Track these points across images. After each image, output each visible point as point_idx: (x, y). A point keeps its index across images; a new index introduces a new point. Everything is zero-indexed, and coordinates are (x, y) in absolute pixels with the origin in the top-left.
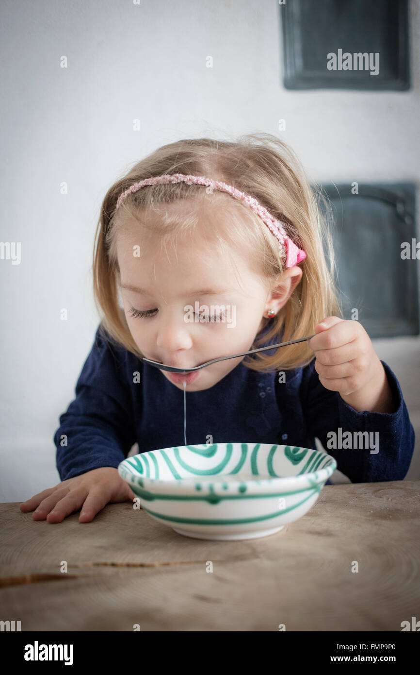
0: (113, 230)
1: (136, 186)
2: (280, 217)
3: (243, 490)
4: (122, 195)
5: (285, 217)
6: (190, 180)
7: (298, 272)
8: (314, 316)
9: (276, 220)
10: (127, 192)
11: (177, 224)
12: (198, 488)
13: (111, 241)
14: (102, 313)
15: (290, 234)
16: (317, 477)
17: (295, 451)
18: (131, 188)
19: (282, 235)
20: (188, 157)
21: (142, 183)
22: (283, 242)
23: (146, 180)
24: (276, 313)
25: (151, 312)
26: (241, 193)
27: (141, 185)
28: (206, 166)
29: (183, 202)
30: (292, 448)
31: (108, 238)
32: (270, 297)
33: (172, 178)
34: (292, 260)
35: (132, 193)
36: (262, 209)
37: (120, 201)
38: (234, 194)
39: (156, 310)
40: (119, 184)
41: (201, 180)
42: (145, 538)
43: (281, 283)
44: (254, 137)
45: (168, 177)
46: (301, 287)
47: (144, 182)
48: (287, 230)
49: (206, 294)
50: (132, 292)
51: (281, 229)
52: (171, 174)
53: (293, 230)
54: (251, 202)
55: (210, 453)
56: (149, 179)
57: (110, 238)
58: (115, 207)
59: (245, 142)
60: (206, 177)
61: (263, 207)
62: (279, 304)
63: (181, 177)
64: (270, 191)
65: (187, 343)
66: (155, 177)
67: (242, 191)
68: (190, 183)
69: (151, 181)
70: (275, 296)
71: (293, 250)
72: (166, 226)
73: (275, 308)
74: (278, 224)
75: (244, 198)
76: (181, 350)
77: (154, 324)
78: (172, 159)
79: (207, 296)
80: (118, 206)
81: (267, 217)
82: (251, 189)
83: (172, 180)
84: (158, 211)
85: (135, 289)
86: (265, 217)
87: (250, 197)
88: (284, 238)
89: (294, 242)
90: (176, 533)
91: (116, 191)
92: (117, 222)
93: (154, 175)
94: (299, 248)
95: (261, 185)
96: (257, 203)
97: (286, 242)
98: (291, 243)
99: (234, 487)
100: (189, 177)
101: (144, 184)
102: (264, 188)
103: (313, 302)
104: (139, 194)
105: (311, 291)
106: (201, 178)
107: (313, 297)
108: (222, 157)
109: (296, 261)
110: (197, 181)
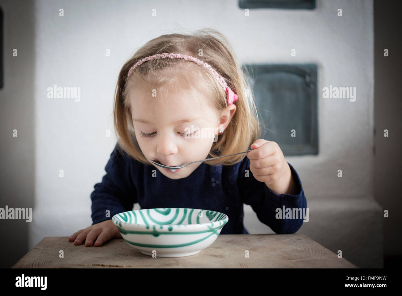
0: (126, 89)
1: (140, 62)
2: (224, 75)
3: (170, 229)
4: (132, 68)
5: (226, 75)
6: (172, 56)
7: (233, 107)
8: (243, 133)
9: (221, 77)
10: (135, 66)
11: (167, 81)
12: (148, 228)
13: (126, 95)
14: (119, 137)
15: (229, 85)
16: (213, 225)
17: (211, 213)
18: (137, 63)
19: (225, 85)
20: (169, 43)
21: (144, 60)
22: (225, 89)
23: (146, 58)
24: (222, 132)
25: (154, 134)
26: (201, 62)
27: (144, 61)
28: (180, 48)
29: (169, 68)
30: (210, 211)
31: (123, 94)
32: (219, 122)
33: (162, 55)
34: (231, 100)
35: (138, 66)
36: (212, 70)
37: (130, 72)
38: (197, 62)
39: (156, 132)
40: (129, 62)
41: (179, 56)
42: (124, 255)
43: (224, 114)
44: (203, 32)
45: (159, 55)
46: (235, 116)
47: (145, 59)
48: (227, 82)
49: (185, 122)
50: (142, 123)
51: (224, 82)
52: (161, 54)
53: (230, 82)
54: (207, 66)
55: (167, 213)
56: (148, 57)
57: (125, 93)
58: (127, 76)
59: (198, 35)
60: (181, 54)
61: (214, 69)
62: (224, 126)
63: (167, 55)
64: (217, 60)
65: (175, 150)
66: (151, 56)
67: (202, 61)
68: (172, 58)
69: (150, 58)
70: (222, 121)
71: (231, 93)
72: (161, 82)
73: (222, 128)
74: (222, 79)
75: (203, 64)
76: (172, 154)
77: (154, 141)
78: (161, 45)
79: (186, 123)
80: (129, 75)
81: (216, 75)
82: (206, 59)
83: (162, 57)
84: (155, 74)
85: (143, 121)
86: (215, 74)
87: (206, 64)
88: (226, 87)
89: (231, 89)
90: (141, 253)
91: (127, 66)
92: (130, 84)
93: (151, 55)
94: (234, 93)
95: (212, 57)
96: (210, 67)
97: (227, 89)
98: (229, 89)
99: (166, 228)
100: (172, 54)
101: (145, 60)
102: (213, 59)
103: (242, 124)
104: (143, 66)
105: (241, 117)
106: (178, 54)
107: (242, 121)
108: (188, 43)
109: (233, 100)
110: (176, 56)
